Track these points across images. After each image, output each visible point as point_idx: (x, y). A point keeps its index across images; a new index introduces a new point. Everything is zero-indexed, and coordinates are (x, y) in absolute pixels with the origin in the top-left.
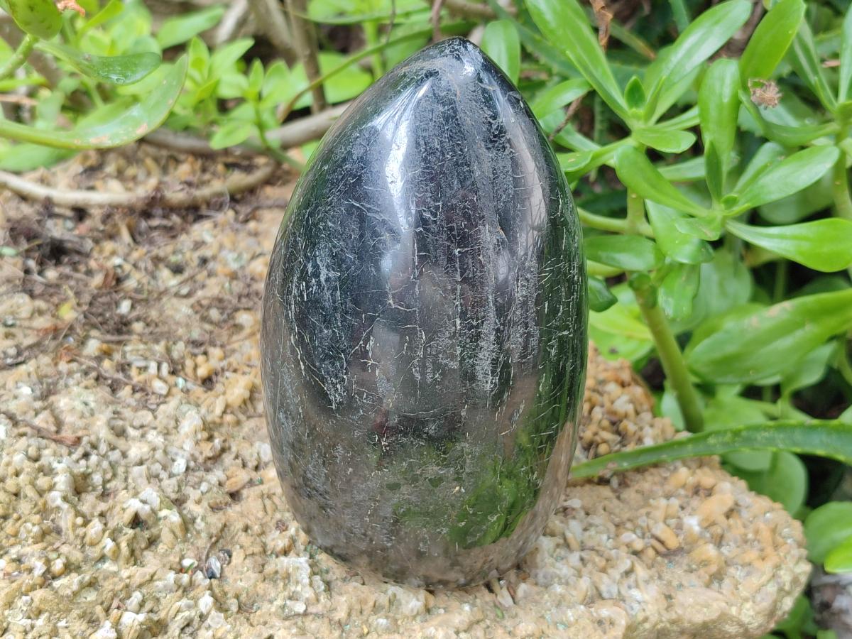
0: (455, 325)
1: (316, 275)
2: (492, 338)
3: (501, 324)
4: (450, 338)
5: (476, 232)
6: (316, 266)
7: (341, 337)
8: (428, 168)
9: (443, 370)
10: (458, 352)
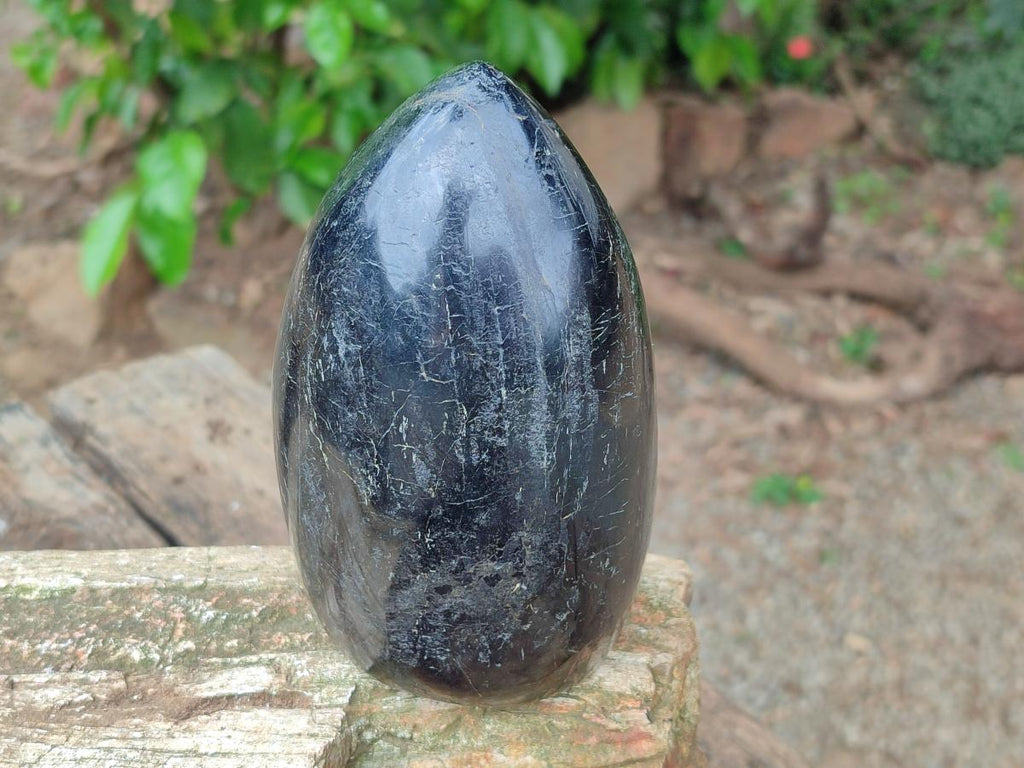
0: (500, 396)
1: (334, 350)
2: (545, 407)
3: (554, 390)
4: (496, 411)
5: (515, 285)
6: (333, 340)
7: (368, 420)
8: (454, 216)
9: (491, 448)
10: (507, 427)
